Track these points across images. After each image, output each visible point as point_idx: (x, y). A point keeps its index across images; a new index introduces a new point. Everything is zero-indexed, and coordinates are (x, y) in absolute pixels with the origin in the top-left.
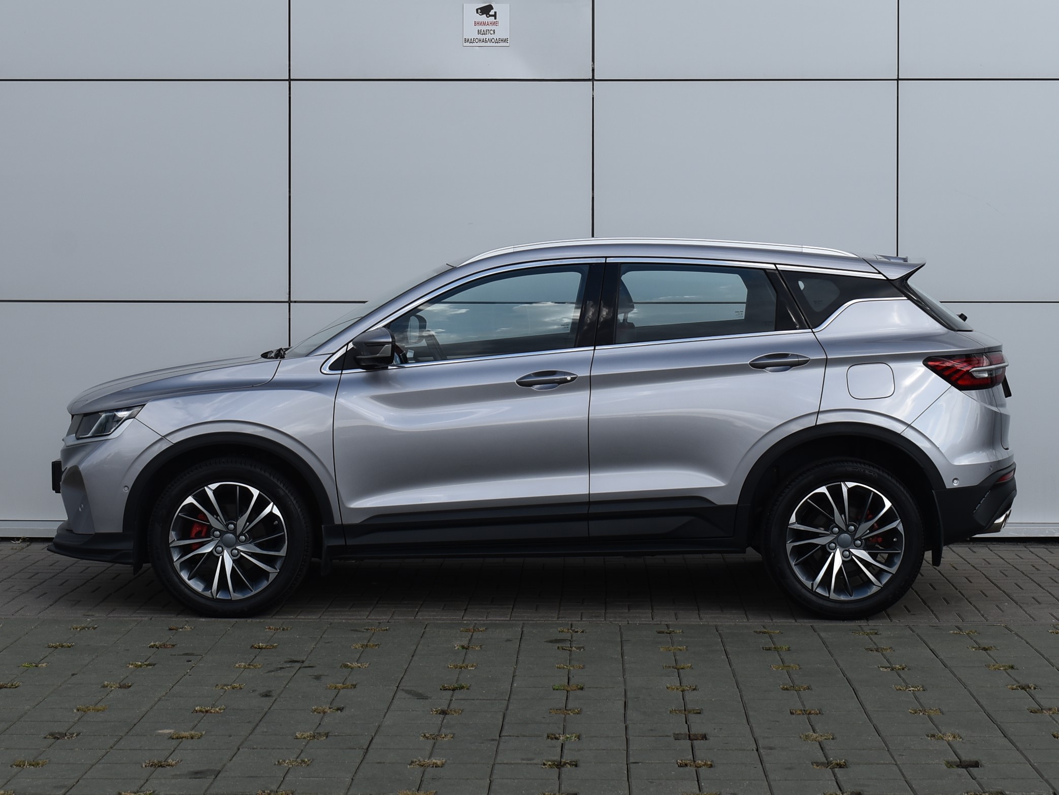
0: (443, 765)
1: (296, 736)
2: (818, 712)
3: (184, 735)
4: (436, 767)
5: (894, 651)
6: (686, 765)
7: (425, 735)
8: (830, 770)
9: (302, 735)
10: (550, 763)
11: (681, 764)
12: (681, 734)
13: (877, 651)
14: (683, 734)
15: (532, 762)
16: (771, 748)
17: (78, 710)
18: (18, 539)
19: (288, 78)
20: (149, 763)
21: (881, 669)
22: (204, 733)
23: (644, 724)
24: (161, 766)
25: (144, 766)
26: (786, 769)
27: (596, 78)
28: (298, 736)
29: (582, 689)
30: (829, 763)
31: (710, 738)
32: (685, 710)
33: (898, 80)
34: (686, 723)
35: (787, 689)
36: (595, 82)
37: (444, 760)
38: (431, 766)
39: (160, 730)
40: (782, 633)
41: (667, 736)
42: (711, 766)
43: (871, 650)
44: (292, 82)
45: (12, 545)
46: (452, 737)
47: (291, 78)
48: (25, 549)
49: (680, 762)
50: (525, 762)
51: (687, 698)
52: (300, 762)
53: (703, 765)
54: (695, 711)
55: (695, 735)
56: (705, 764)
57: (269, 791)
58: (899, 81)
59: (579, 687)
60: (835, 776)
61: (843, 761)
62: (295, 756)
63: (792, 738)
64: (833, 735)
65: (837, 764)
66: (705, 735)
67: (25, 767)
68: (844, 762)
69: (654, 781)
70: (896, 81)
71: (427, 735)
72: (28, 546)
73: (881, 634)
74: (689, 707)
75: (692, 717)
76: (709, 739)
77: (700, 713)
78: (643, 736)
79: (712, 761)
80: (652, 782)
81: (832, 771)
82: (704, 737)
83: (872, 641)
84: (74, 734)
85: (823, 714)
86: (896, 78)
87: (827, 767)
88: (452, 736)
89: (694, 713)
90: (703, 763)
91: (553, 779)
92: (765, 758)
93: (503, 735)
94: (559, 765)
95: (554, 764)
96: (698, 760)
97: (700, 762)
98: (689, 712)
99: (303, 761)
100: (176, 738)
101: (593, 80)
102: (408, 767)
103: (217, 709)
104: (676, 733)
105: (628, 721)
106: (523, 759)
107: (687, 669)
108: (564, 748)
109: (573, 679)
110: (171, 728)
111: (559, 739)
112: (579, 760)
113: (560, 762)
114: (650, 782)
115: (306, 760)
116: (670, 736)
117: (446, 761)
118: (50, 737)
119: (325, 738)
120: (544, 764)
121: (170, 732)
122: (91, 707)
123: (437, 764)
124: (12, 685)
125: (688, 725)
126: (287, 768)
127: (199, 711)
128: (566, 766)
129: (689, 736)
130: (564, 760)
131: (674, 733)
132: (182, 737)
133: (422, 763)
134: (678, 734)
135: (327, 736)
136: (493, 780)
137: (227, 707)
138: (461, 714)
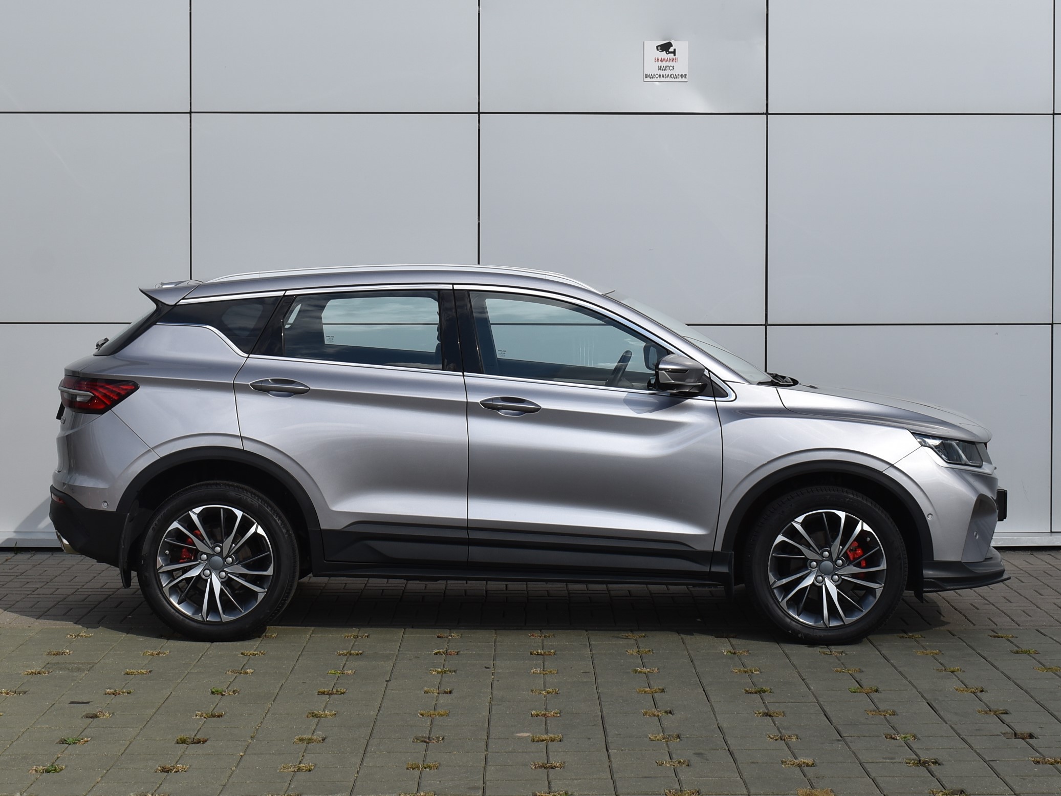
0: (813, 765)
1: (650, 738)
3: (544, 739)
4: (807, 766)
7: (770, 737)
9: (656, 737)
10: (912, 762)
11: (1033, 761)
12: (1007, 733)
14: (1009, 733)
15: (895, 761)
19: (477, 111)
20: (536, 766)
22: (560, 736)
23: (965, 724)
24: (549, 768)
25: (533, 768)
27: (769, 112)
28: (651, 737)
29: (877, 691)
31: (1039, 737)
32: (990, 711)
33: (1054, 114)
34: (1003, 723)
36: (769, 116)
37: (812, 760)
38: (803, 765)
39: (517, 733)
41: (998, 735)
44: (481, 115)
46: (798, 739)
47: (481, 111)
49: (1033, 759)
50: (888, 761)
51: (983, 700)
54: (1000, 712)
55: (1021, 734)
56: (1056, 762)
58: (1055, 116)
59: (874, 690)
62: (668, 758)
67: (420, 770)
69: (1025, 778)
70: (1052, 116)
71: (772, 737)
74: (992, 708)
75: (1004, 718)
77: (1007, 713)
78: (976, 737)
84: (438, 737)
86: (1052, 112)
88: (796, 737)
90: (1054, 760)
91: (928, 777)
93: (844, 736)
94: (921, 763)
95: (916, 762)
96: (1048, 757)
98: (995, 712)
99: (679, 762)
100: (538, 741)
101: (767, 114)
102: (783, 766)
103: (552, 713)
104: (1003, 732)
105: (948, 722)
106: (884, 758)
107: (959, 672)
108: (912, 748)
109: (862, 683)
110: (526, 732)
111: (896, 739)
112: (937, 759)
113: (920, 761)
114: (1022, 778)
115: (682, 761)
116: (1000, 735)
117: (814, 761)
118: (418, 741)
119: (679, 740)
120: (907, 763)
121: (529, 736)
122: (431, 712)
123: (808, 764)
124: (337, 691)
125: (1007, 725)
126: (673, 769)
127: (537, 715)
128: (929, 765)
129: (1015, 734)
130: (922, 759)
131: (1001, 733)
132: (543, 741)
133: (792, 763)
134: (1004, 733)
135: (680, 738)
136: (874, 778)
137: (561, 711)
138: (785, 716)
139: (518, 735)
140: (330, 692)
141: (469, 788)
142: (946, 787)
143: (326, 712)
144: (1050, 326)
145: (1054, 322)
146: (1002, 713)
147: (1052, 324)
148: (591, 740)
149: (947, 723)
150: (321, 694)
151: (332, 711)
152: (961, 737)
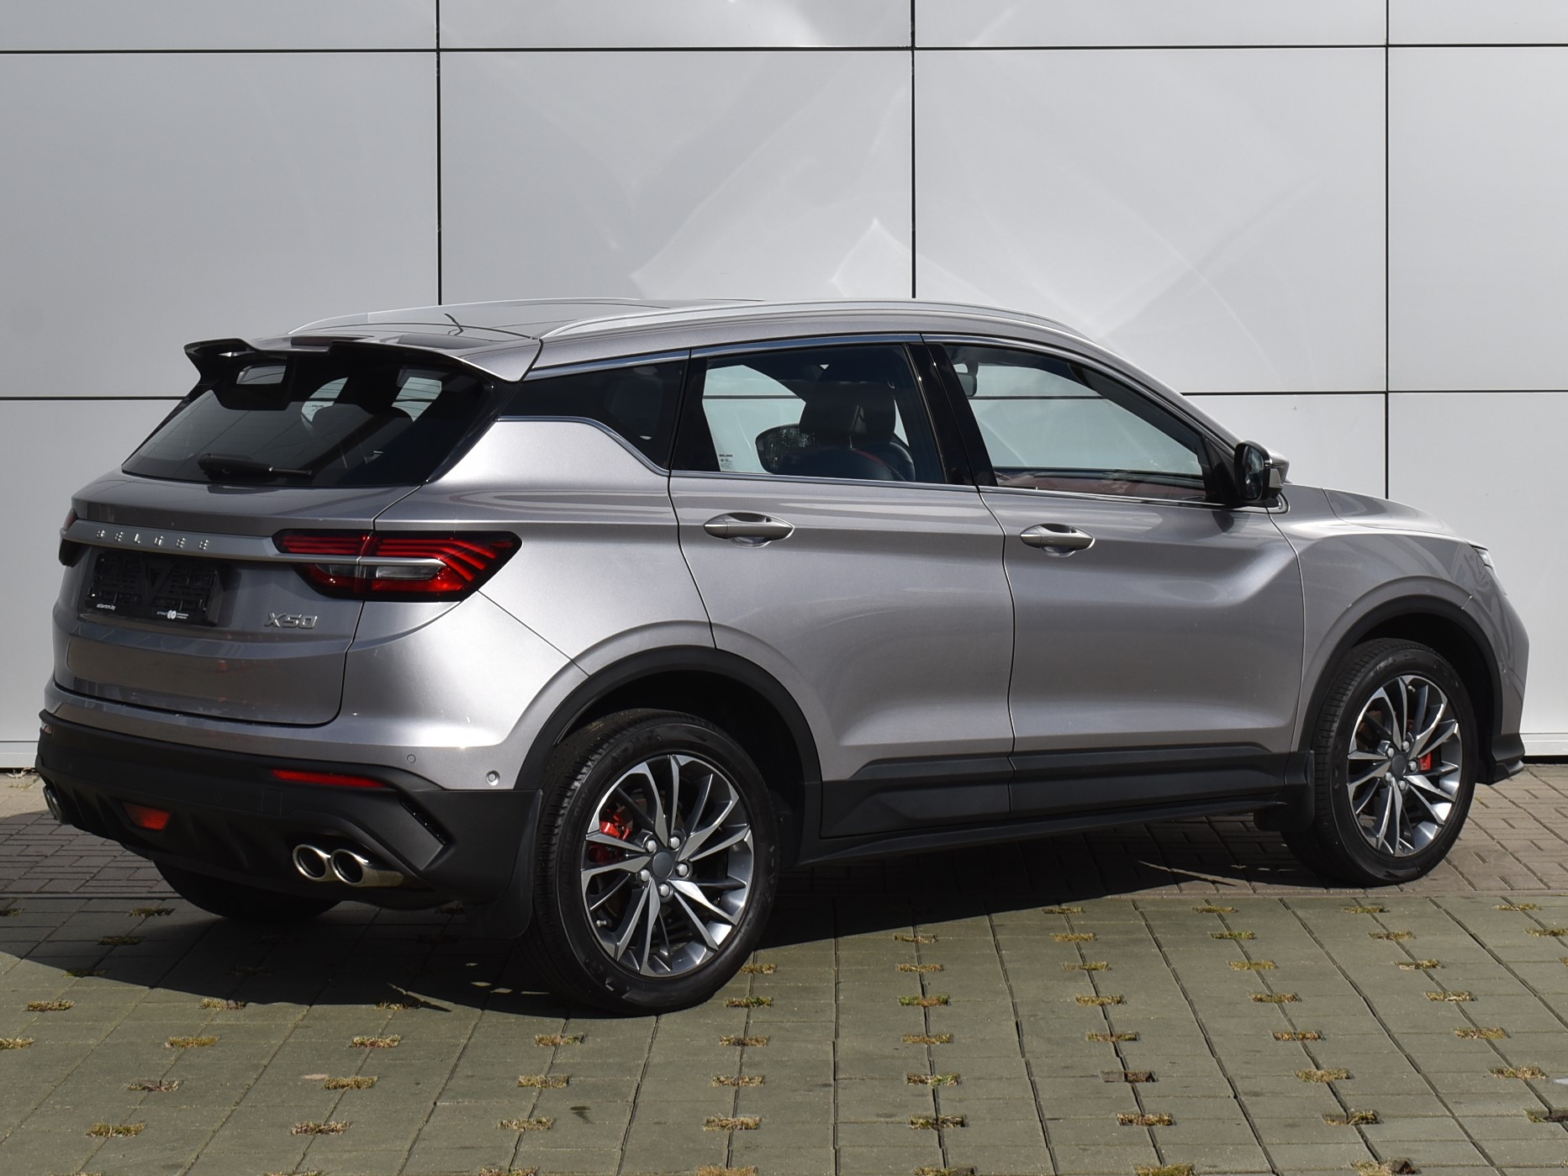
0: (757, 1126)
1: (520, 1082)
2: (1316, 1036)
3: (346, 1083)
4: (746, 1129)
5: (1415, 938)
6: (1131, 1121)
7: (718, 1079)
8: (1354, 1127)
9: (529, 1080)
10: (921, 1121)
11: (1122, 1120)
12: (1113, 1072)
13: (1388, 938)
14: (1116, 1073)
15: (893, 1119)
16: (1256, 1094)
17: (172, 1044)
18: (19, 770)
19: (435, 48)
20: (301, 1128)
21: (1401, 967)
22: (376, 1078)
23: (1052, 1057)
24: (320, 1131)
25: (294, 1132)
26: (1287, 1126)
27: (917, 46)
28: (522, 1081)
29: (946, 1002)
30: (1348, 1118)
31: (1160, 1079)
32: (1112, 1035)
33: (1387, 46)
34: (1118, 1055)
35: (1261, 1000)
37: (757, 1118)
38: (739, 1127)
39: (307, 1074)
40: (1237, 911)
41: (1093, 1076)
42: (1170, 1123)
43: (1380, 938)
44: (441, 53)
45: (9, 780)
46: (761, 1082)
47: (441, 47)
48: (31, 787)
49: (1122, 1116)
50: (882, 1119)
51: (1112, 1017)
52: (535, 1123)
53: (1157, 1121)
54: (1127, 1037)
55: (1135, 1074)
56: (1160, 1121)
57: (497, 1170)
58: (1390, 49)
59: (941, 1000)
60: (1362, 1137)
61: (1371, 1112)
62: (527, 1114)
63: (1285, 1078)
64: (1347, 1072)
65: (1363, 1118)
66: (1151, 1074)
67: (109, 1135)
68: (1373, 1115)
69: (1087, 1147)
70: (1384, 49)
71: (722, 1079)
72: (35, 781)
73: (1388, 911)
74: (1118, 1030)
75: (1125, 1047)
76: (1158, 1081)
77: (1135, 1039)
78: (1056, 1077)
79: (1170, 1115)
80: (1084, 1150)
81: (1357, 1129)
82: (1150, 1078)
83: (1378, 921)
84: (174, 1082)
85: (1325, 1039)
86: (1384, 43)
87: (1348, 1123)
88: (760, 1079)
89: (1126, 1040)
90: (1157, 1119)
91: (931, 1147)
92: (1251, 1110)
93: (841, 1077)
94: (937, 1124)
95: (928, 1121)
96: (1151, 1112)
97: (1151, 1117)
98: (1119, 1037)
99: (540, 1122)
100: (335, 1088)
101: (913, 48)
102: (705, 1129)
103: (388, 1041)
104: (1106, 1071)
105: (1027, 1055)
106: (878, 1115)
107: (1103, 970)
108: (938, 1097)
109: (929, 989)
110: (322, 1073)
111: (927, 1083)
112: (965, 1116)
113: (937, 1120)
114: (1082, 1149)
115: (544, 1120)
116: (1097, 1076)
117: (760, 1120)
118: (139, 1088)
119: (565, 1085)
120: (912, 1123)
121: (322, 1080)
122: (191, 1038)
123: (747, 1124)
124: (60, 1005)
125: (1121, 1059)
126: (518, 1134)
127: (362, 1044)
128: (948, 1126)
129: (1126, 1075)
130: (941, 1116)
131: (1103, 1072)
132: (343, 1087)
133: (724, 1123)
134: (1108, 1073)
135: (568, 1083)
136: (839, 1149)
137: (402, 1039)
138: (767, 1045)
139: (307, 1077)
140: (49, 1006)
141: (163, 1167)
142: (948, 1163)
143: (18, 1040)
144: (1384, 395)
145: (1389, 390)
146: (1130, 1039)
147: (1386, 393)
148: (420, 1086)
149: (1023, 1056)
150: (33, 1010)
151: (29, 1037)
152: (1032, 1079)
